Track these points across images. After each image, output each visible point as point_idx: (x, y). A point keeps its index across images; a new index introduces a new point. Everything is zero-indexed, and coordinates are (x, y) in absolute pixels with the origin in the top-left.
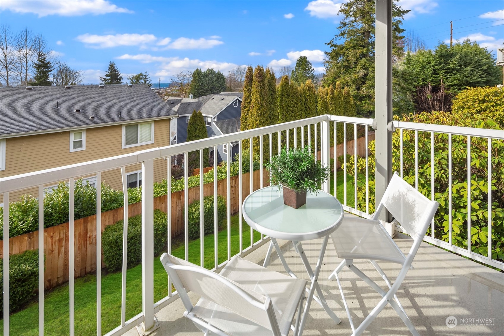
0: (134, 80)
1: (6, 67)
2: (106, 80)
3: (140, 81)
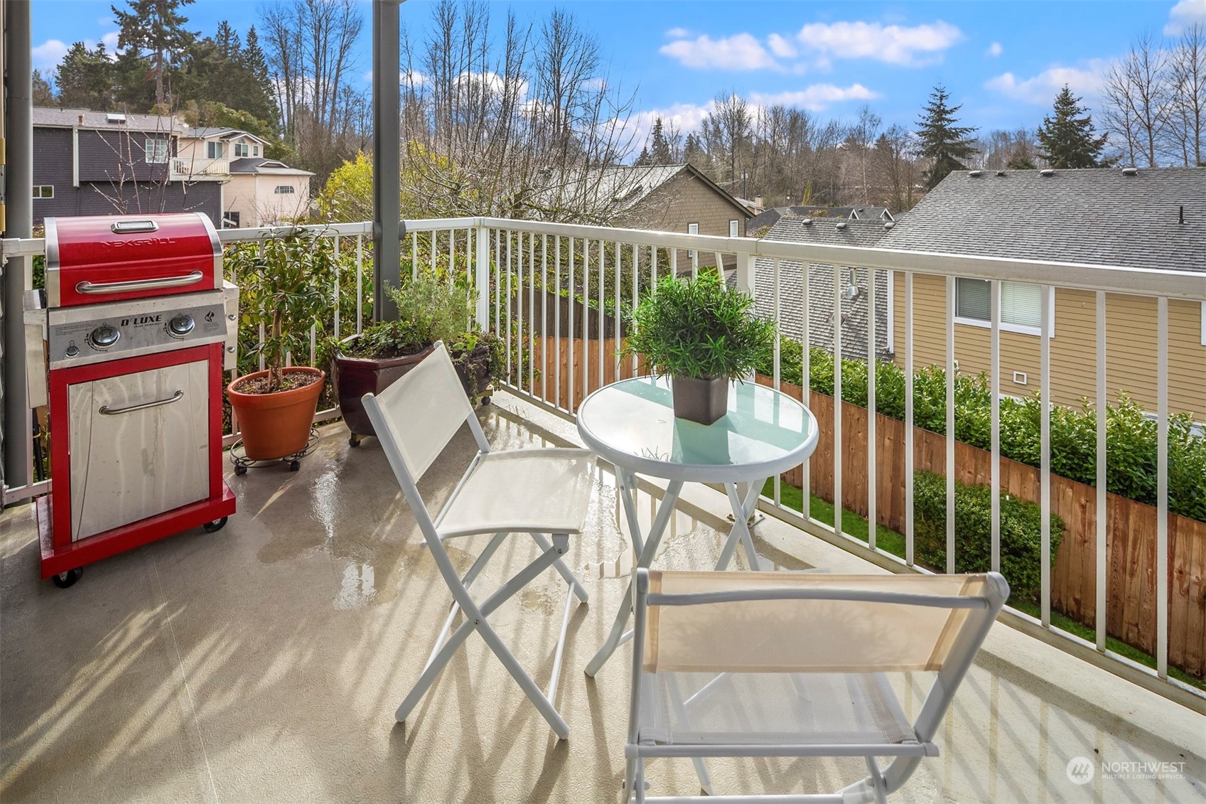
1: (1149, 127)
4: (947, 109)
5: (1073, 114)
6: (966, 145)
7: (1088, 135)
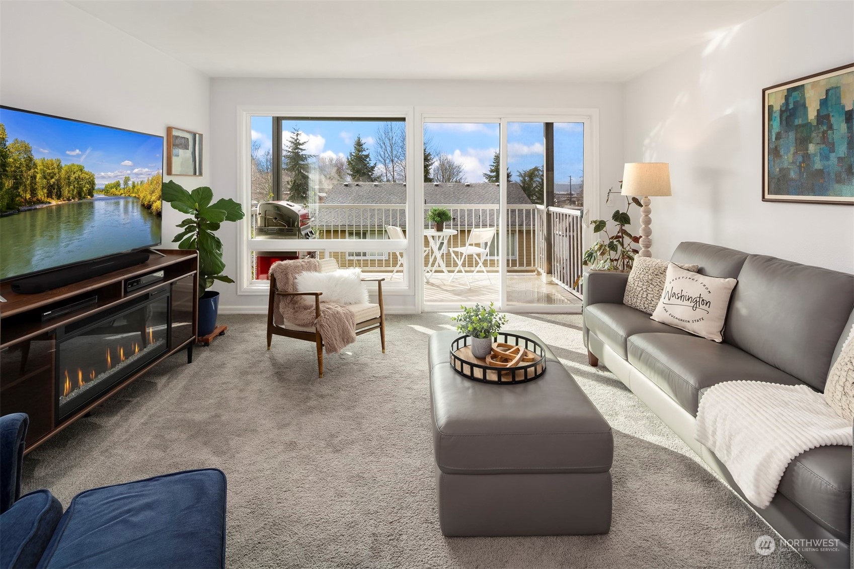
0: (526, 178)
2: (490, 176)
4: (301, 142)
5: (362, 151)
7: (368, 163)
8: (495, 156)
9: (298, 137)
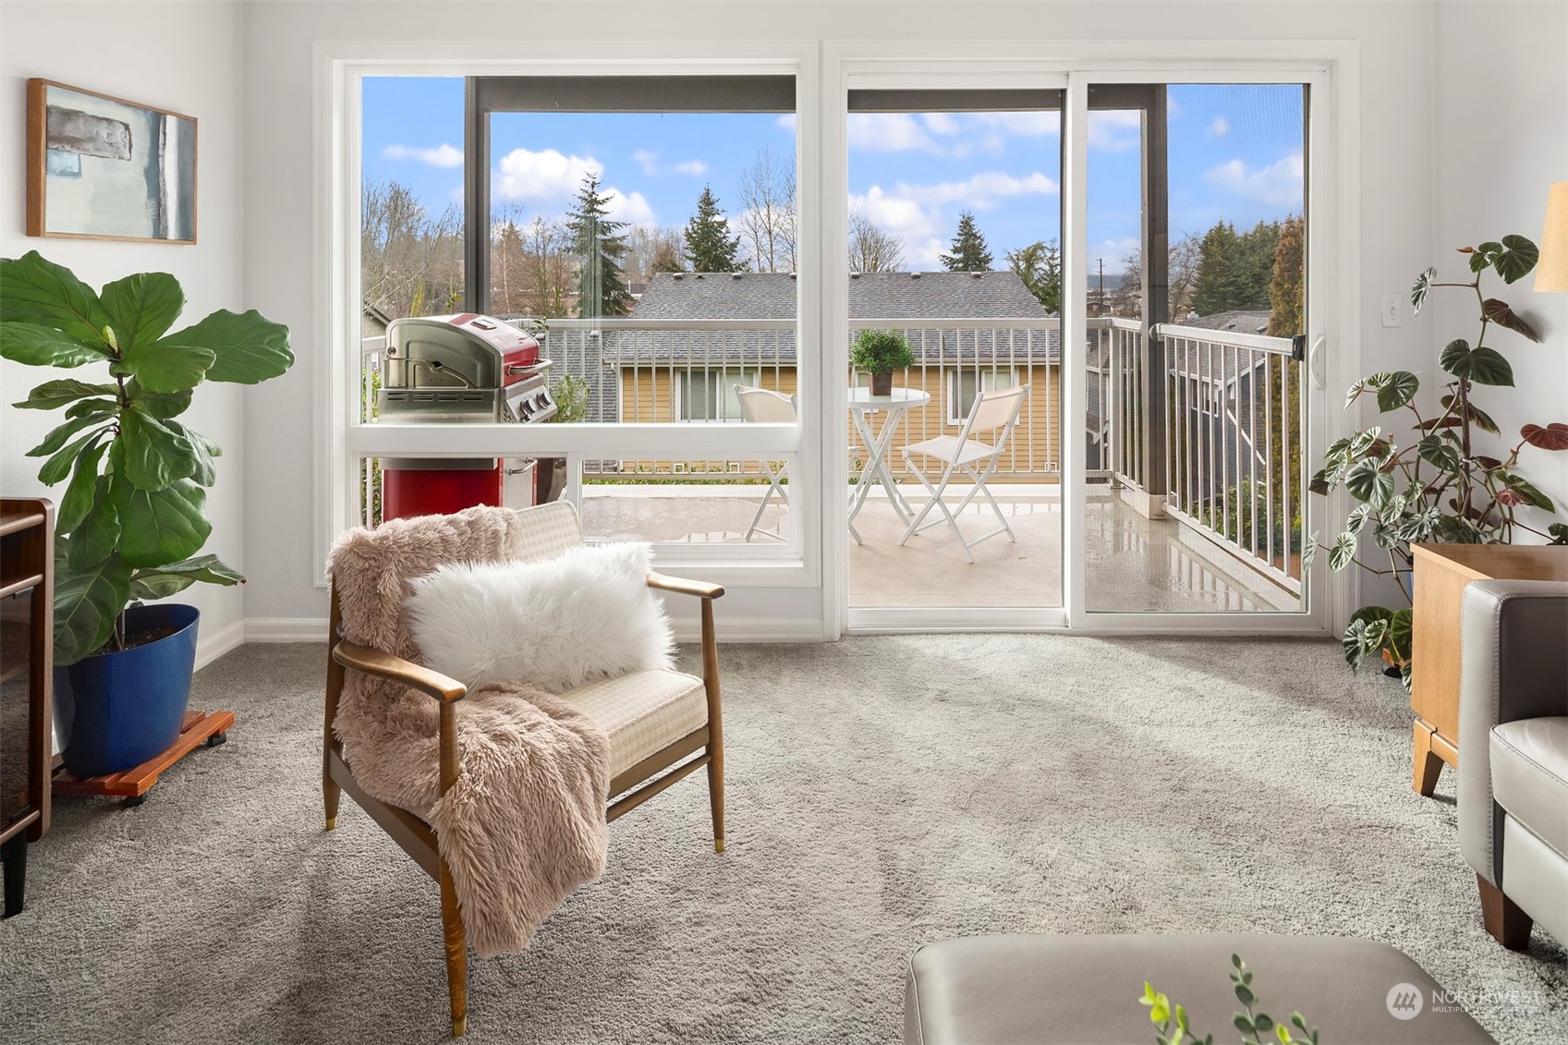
0: (1021, 263)
1: (770, 233)
2: (953, 261)
3: (1037, 266)
4: (599, 198)
5: (713, 215)
6: (619, 242)
7: (725, 237)
8: (962, 223)
9: (595, 189)
